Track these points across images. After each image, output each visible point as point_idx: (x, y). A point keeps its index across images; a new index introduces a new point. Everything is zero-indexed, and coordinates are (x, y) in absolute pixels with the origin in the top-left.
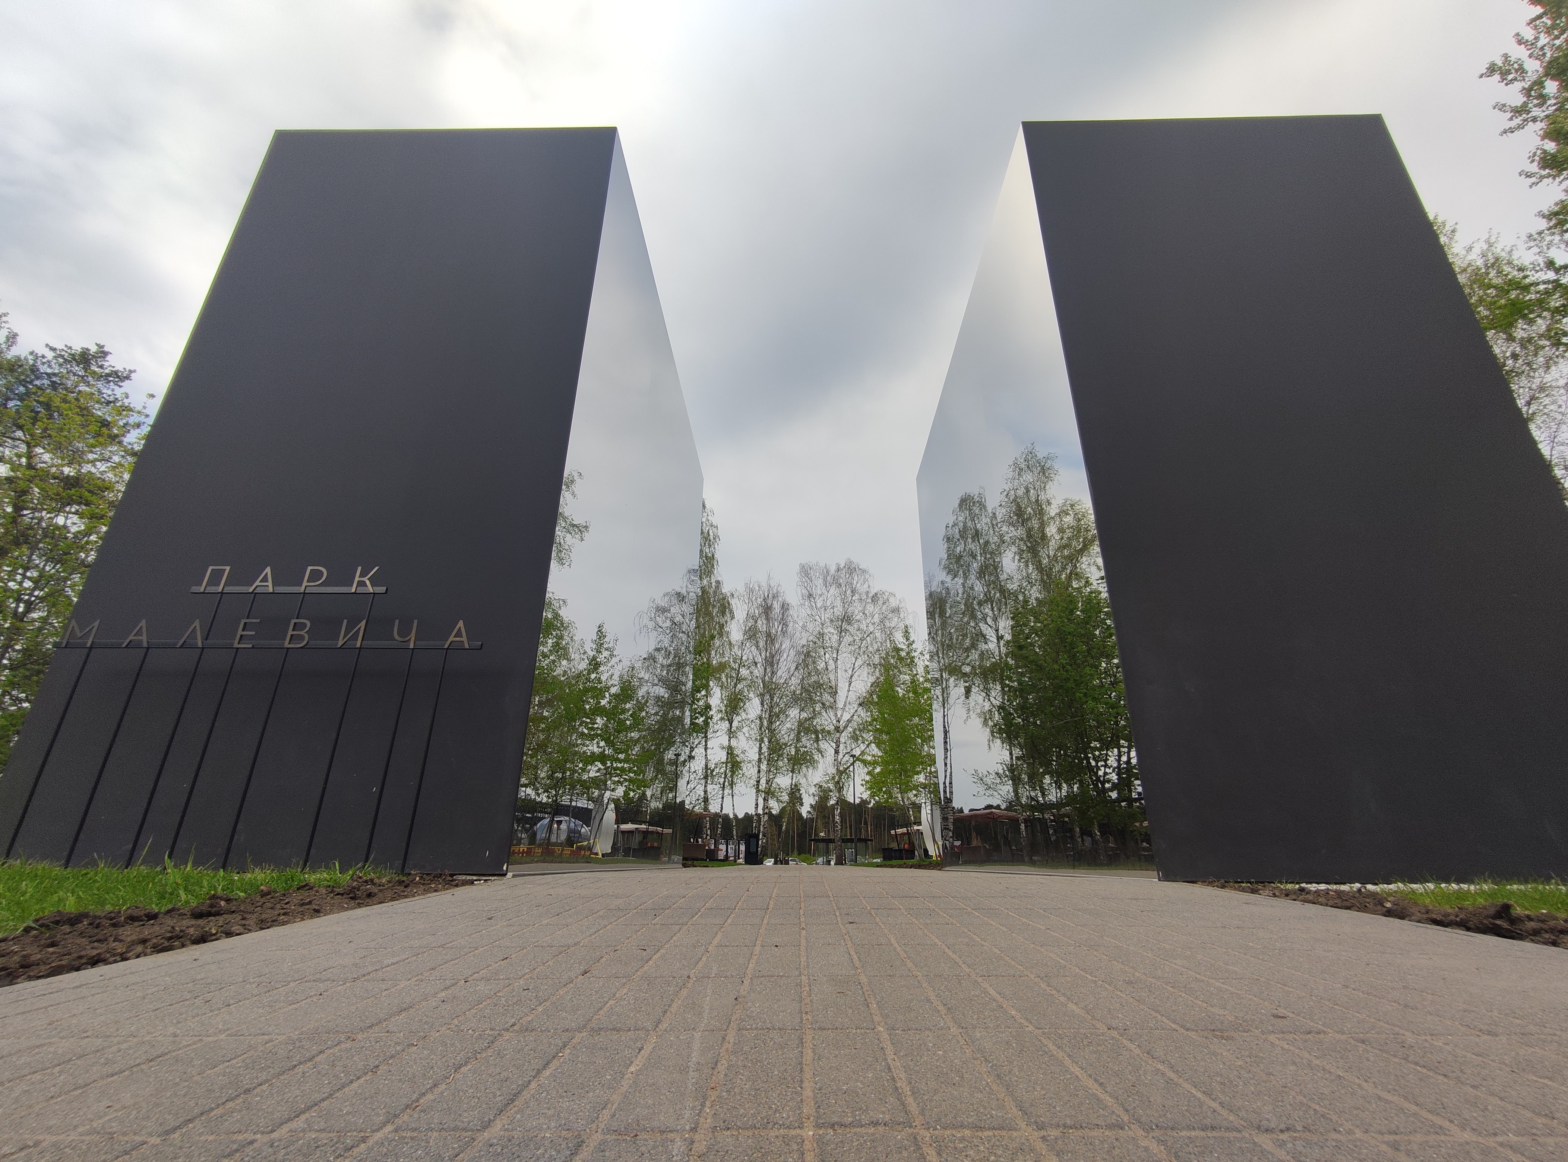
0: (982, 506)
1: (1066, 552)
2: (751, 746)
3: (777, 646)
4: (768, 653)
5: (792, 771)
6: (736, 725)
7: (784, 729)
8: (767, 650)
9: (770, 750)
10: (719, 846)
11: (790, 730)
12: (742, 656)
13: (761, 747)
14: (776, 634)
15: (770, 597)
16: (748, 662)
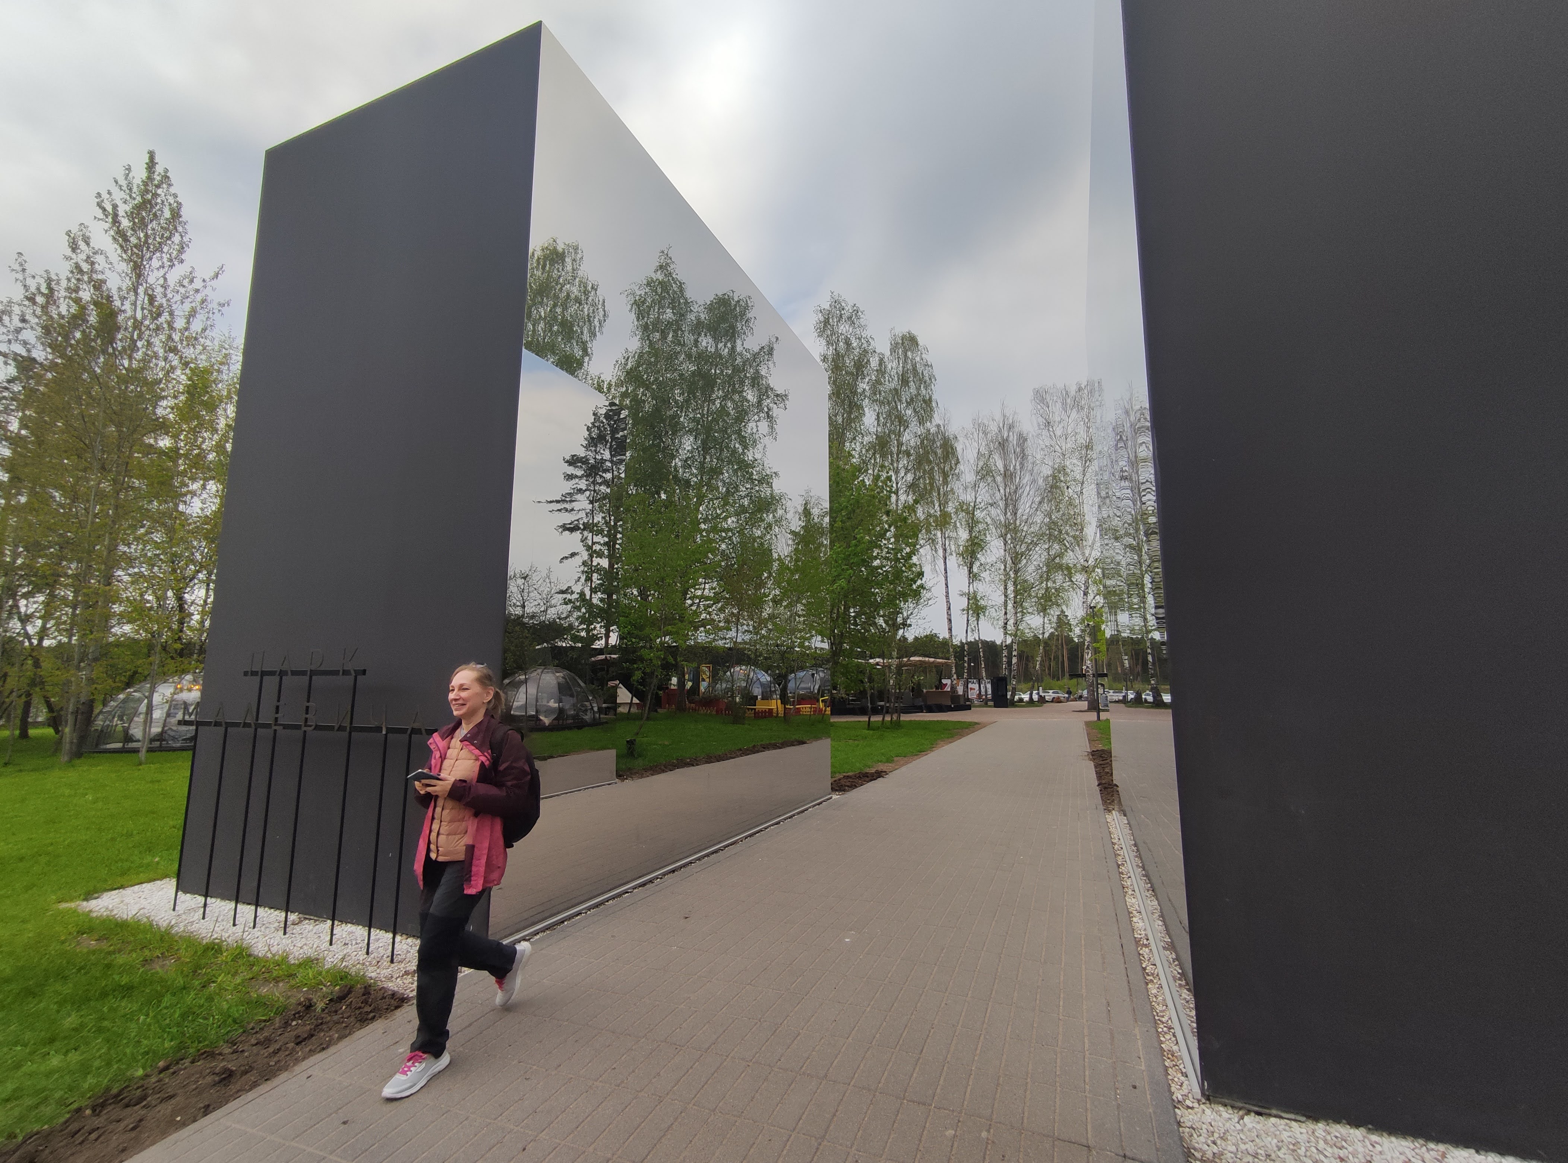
2: (994, 590)
3: (1017, 481)
4: (1008, 490)
5: (1043, 610)
6: (975, 569)
7: (1031, 568)
8: (1006, 486)
9: (1016, 592)
10: (970, 686)
11: (1038, 568)
12: (976, 498)
13: (1006, 589)
14: (1015, 469)
15: (1005, 428)
16: (982, 504)
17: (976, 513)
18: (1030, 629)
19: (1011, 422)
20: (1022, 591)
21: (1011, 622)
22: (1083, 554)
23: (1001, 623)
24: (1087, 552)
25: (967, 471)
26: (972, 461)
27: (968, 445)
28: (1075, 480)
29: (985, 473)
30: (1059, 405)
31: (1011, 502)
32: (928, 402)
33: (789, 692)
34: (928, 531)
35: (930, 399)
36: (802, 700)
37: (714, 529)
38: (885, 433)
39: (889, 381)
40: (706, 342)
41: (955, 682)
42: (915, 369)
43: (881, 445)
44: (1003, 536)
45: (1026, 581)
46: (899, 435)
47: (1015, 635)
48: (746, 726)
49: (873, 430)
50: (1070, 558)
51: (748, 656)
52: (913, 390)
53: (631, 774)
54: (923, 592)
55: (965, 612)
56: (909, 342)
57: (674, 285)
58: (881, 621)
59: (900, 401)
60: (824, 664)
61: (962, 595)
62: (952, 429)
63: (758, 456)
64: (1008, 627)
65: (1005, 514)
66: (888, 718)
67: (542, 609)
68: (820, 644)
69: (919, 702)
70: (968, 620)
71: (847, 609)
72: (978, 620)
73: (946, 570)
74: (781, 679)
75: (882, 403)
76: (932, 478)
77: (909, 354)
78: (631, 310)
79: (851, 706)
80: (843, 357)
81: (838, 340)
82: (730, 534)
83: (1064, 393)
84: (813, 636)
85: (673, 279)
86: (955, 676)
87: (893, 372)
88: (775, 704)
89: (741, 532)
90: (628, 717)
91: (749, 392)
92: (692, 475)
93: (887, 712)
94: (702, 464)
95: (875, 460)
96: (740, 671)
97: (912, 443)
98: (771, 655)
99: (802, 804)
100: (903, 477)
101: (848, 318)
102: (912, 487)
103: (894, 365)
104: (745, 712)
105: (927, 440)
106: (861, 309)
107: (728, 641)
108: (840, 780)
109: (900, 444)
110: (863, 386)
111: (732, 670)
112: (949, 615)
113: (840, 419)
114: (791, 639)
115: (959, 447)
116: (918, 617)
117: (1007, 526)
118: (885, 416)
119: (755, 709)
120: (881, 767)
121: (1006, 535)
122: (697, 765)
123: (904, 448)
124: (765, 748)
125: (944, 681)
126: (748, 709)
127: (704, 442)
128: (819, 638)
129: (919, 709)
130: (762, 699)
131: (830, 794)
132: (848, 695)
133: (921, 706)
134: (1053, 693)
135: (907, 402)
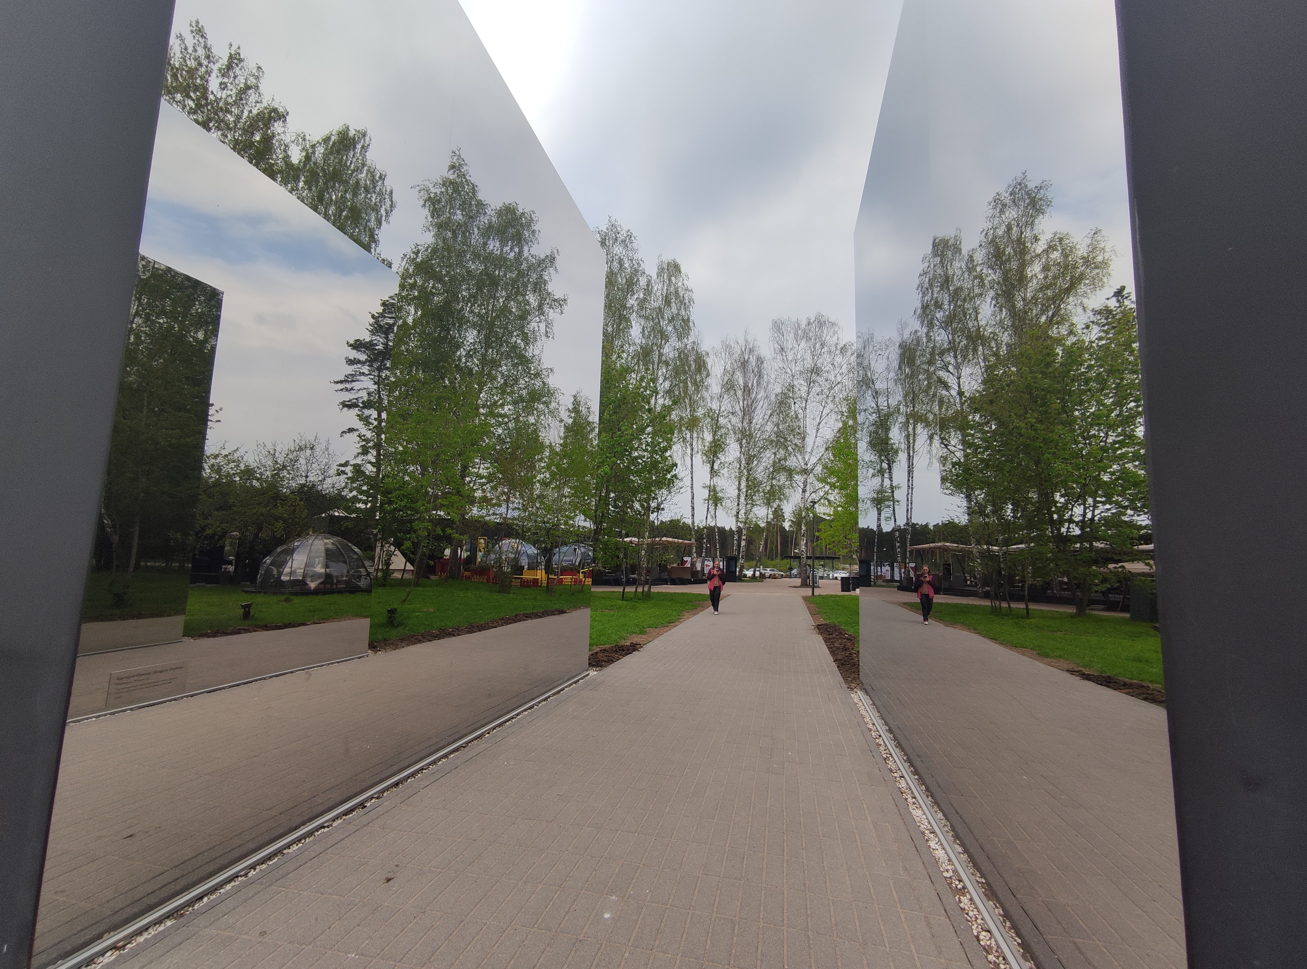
0: (957, 249)
1: (1049, 293)
2: (730, 484)
3: (754, 396)
4: (745, 402)
5: (768, 504)
6: (716, 467)
7: (761, 468)
8: (744, 400)
9: (748, 487)
10: (706, 563)
11: (766, 468)
12: (720, 407)
13: (740, 484)
14: (752, 385)
15: (747, 351)
16: (725, 412)
17: (719, 419)
18: (757, 518)
19: (752, 346)
20: (753, 485)
21: (742, 512)
22: (804, 459)
23: (734, 512)
24: (807, 458)
25: (714, 385)
26: (719, 376)
27: (717, 362)
28: (801, 398)
29: (729, 386)
30: (792, 335)
31: (748, 412)
32: (686, 321)
33: (554, 563)
34: (680, 431)
35: (688, 319)
36: (564, 571)
37: (491, 414)
38: (648, 344)
39: (654, 301)
40: (494, 245)
41: (695, 559)
42: (677, 292)
43: (645, 354)
44: (740, 441)
45: (755, 479)
46: (661, 347)
47: (745, 523)
48: (511, 595)
49: (638, 341)
50: (792, 462)
51: (516, 531)
52: (674, 310)
53: (385, 645)
54: (676, 482)
55: (706, 502)
56: (673, 269)
57: (466, 187)
58: (637, 506)
59: (663, 318)
60: (586, 541)
61: (704, 487)
62: (704, 347)
63: (536, 352)
64: (739, 516)
65: (742, 423)
66: (640, 589)
67: (320, 479)
68: (583, 522)
69: (665, 576)
70: (708, 509)
71: (608, 493)
72: (716, 509)
73: (692, 465)
74: (547, 552)
75: (647, 318)
76: (686, 387)
77: (673, 279)
78: (424, 205)
79: (607, 578)
80: (616, 275)
81: (613, 260)
82: (506, 420)
83: (796, 325)
84: (577, 515)
85: (466, 181)
86: (695, 555)
87: (659, 294)
88: (540, 575)
89: (517, 420)
90: (402, 583)
91: (531, 296)
92: (474, 364)
93: (640, 584)
94: (484, 356)
95: (639, 366)
96: (508, 544)
97: (671, 355)
98: (538, 531)
99: (559, 682)
100: (661, 384)
101: (622, 241)
102: (669, 392)
103: (660, 286)
104: (511, 582)
105: (683, 356)
106: (634, 235)
107: (498, 516)
108: (597, 653)
109: (661, 355)
110: (632, 302)
111: (500, 544)
112: (692, 503)
113: (610, 329)
114: (557, 517)
115: (710, 362)
116: (671, 503)
117: (743, 431)
118: (649, 330)
119: (522, 578)
120: (636, 639)
121: (742, 439)
122: (459, 635)
123: (664, 358)
124: (528, 617)
125: (685, 559)
126: (515, 578)
127: (487, 337)
128: (583, 517)
129: (665, 582)
130: (529, 569)
131: (587, 670)
132: (605, 568)
133: (666, 579)
134: (770, 570)
135: (669, 320)
